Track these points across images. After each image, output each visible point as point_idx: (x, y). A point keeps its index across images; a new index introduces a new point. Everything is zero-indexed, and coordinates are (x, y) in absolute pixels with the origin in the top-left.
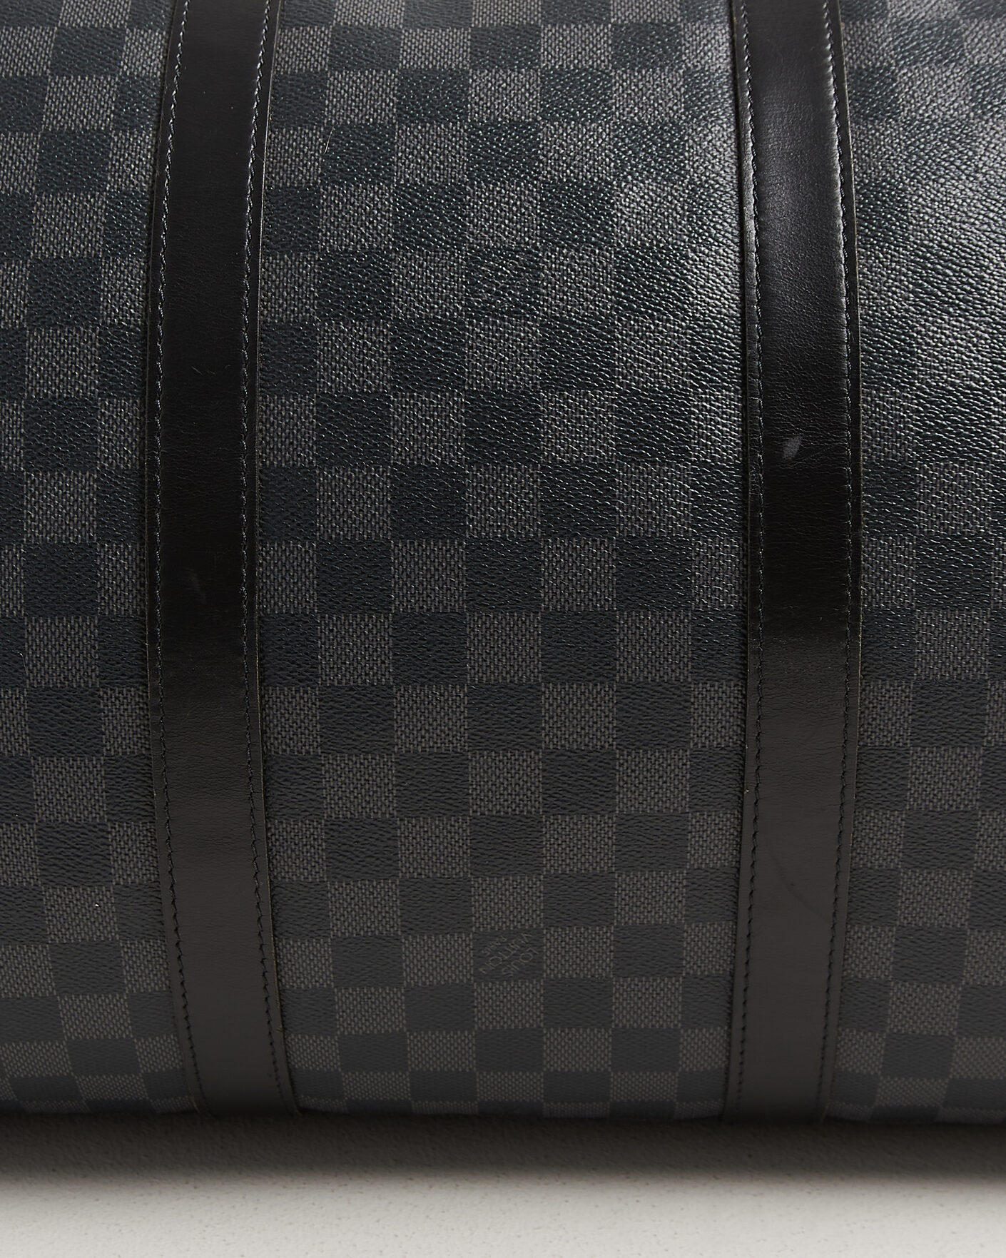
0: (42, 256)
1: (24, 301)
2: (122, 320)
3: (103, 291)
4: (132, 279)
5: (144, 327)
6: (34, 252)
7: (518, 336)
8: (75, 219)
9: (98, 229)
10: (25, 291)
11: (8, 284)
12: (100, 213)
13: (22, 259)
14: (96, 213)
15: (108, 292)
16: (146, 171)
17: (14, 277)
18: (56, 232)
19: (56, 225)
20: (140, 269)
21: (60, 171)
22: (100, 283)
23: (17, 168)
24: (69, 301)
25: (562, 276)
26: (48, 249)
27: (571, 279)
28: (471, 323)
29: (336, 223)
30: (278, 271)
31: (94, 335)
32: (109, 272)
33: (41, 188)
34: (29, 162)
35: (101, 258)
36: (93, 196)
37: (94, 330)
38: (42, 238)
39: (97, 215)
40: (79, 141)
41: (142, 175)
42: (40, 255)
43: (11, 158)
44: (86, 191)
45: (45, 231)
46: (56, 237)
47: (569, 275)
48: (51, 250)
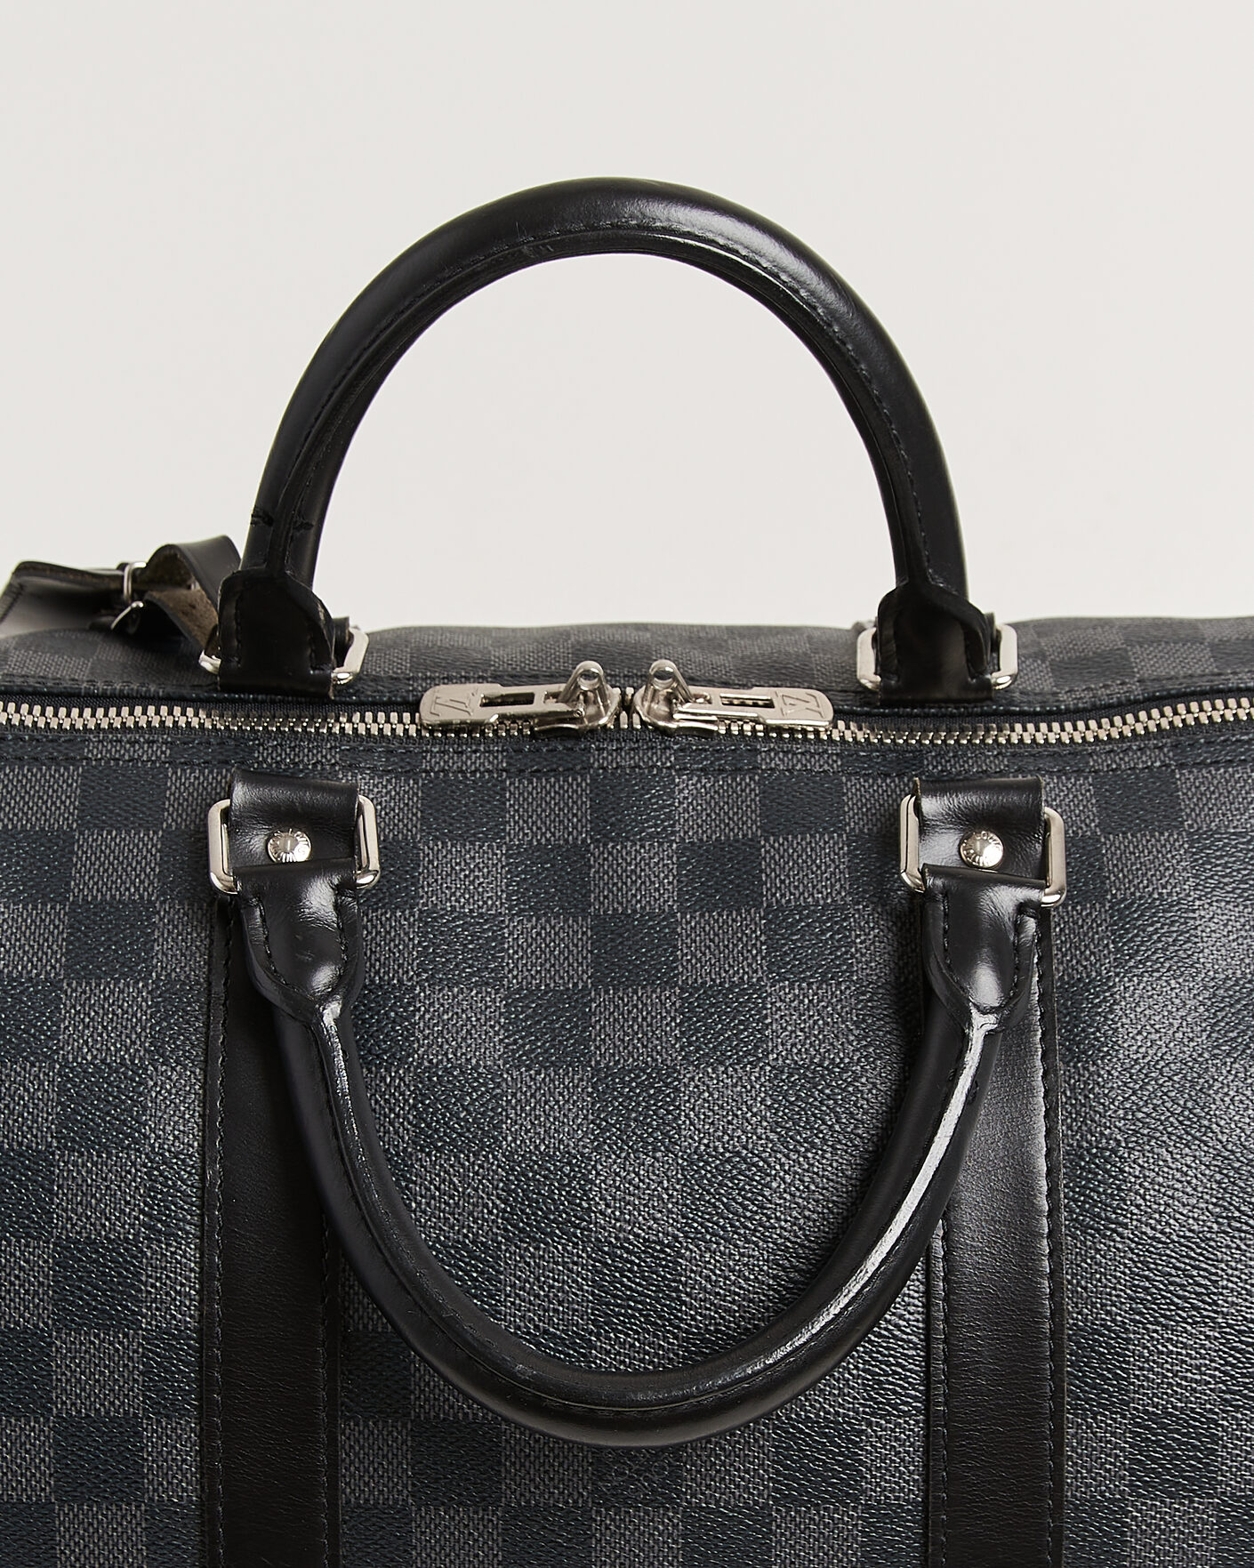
0: (67, 1413)
1: (49, 1469)
2: (172, 1496)
3: (147, 1460)
4: (182, 1445)
5: (201, 1505)
6: (57, 1407)
7: (656, 1529)
8: (106, 1366)
9: (135, 1381)
10: (50, 1457)
11: (28, 1446)
12: (136, 1359)
13: (42, 1415)
14: (131, 1359)
15: (153, 1461)
16: (191, 1300)
17: (35, 1439)
18: (83, 1382)
19: (82, 1373)
20: (191, 1432)
21: (81, 1298)
22: (142, 1449)
23: (27, 1292)
24: (104, 1471)
25: (709, 1456)
26: (74, 1404)
27: (721, 1460)
28: (598, 1512)
29: (432, 1383)
30: (361, 1441)
31: (138, 1514)
32: (152, 1436)
33: (62, 1323)
34: (41, 1284)
35: (142, 1419)
36: (126, 1335)
37: (138, 1507)
38: (66, 1390)
39: (133, 1362)
40: (103, 1256)
41: (186, 1306)
42: (64, 1411)
43: (17, 1277)
44: (118, 1328)
45: (68, 1381)
46: (83, 1389)
47: (717, 1457)
48: (78, 1405)
